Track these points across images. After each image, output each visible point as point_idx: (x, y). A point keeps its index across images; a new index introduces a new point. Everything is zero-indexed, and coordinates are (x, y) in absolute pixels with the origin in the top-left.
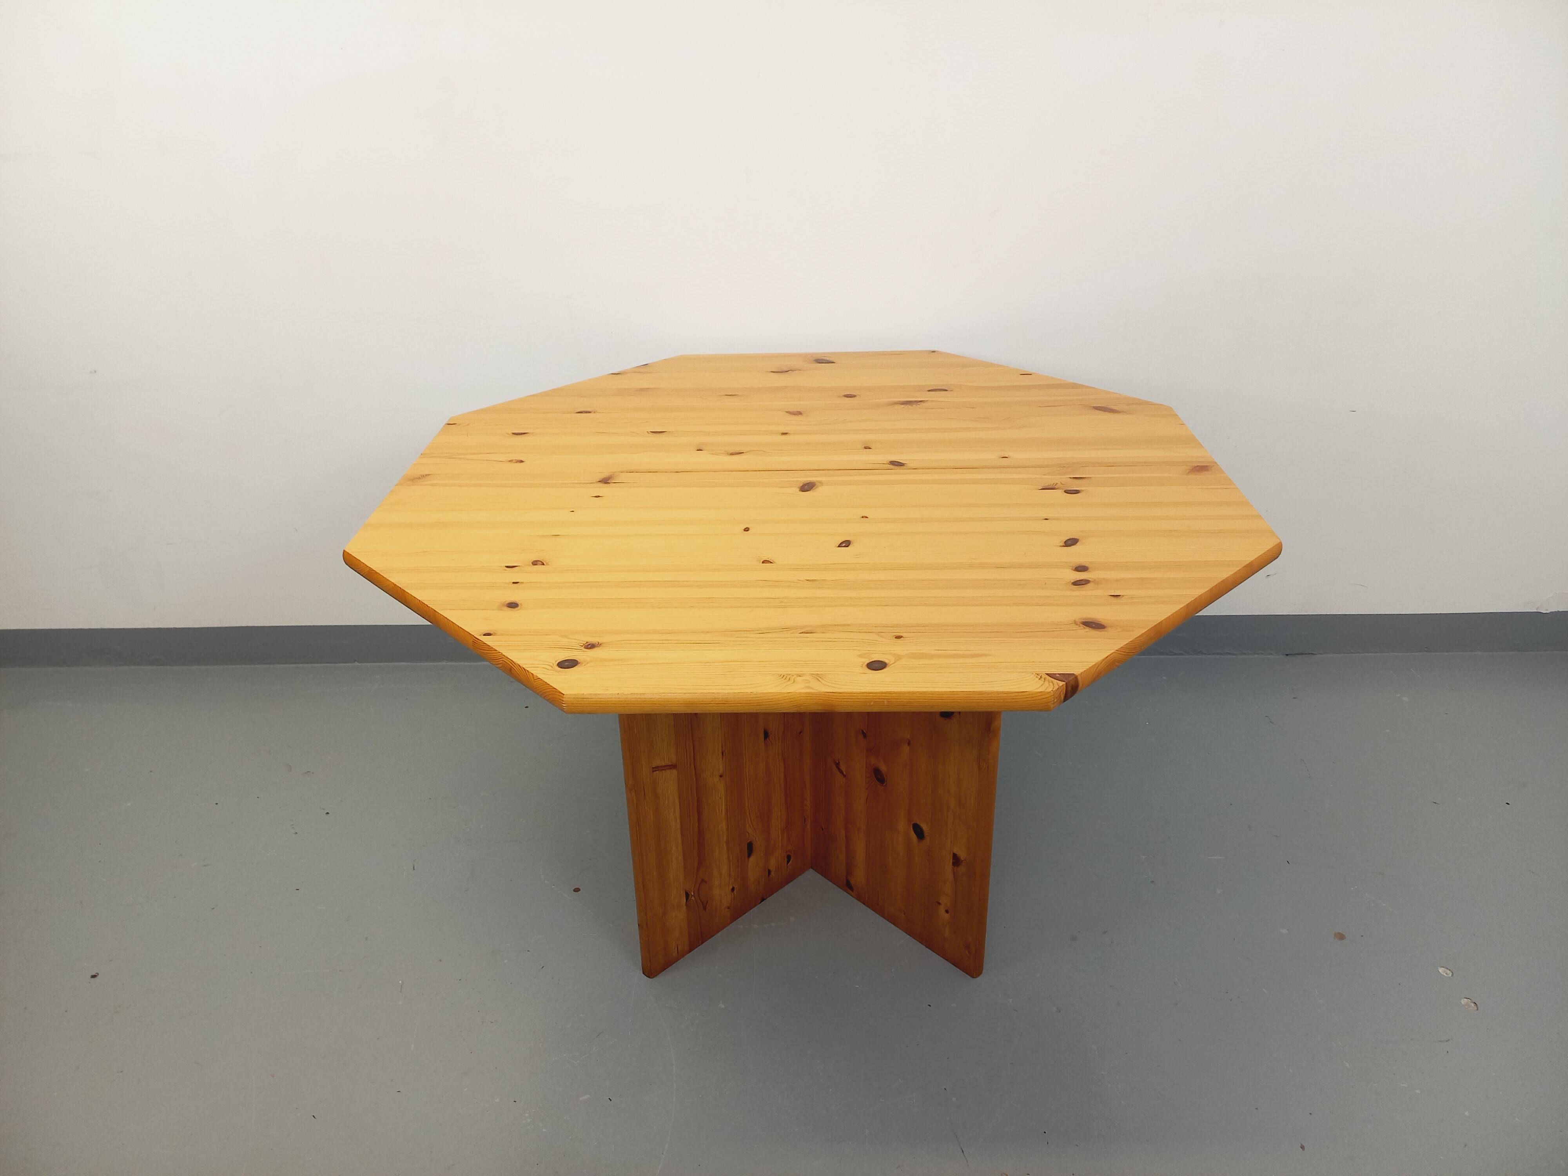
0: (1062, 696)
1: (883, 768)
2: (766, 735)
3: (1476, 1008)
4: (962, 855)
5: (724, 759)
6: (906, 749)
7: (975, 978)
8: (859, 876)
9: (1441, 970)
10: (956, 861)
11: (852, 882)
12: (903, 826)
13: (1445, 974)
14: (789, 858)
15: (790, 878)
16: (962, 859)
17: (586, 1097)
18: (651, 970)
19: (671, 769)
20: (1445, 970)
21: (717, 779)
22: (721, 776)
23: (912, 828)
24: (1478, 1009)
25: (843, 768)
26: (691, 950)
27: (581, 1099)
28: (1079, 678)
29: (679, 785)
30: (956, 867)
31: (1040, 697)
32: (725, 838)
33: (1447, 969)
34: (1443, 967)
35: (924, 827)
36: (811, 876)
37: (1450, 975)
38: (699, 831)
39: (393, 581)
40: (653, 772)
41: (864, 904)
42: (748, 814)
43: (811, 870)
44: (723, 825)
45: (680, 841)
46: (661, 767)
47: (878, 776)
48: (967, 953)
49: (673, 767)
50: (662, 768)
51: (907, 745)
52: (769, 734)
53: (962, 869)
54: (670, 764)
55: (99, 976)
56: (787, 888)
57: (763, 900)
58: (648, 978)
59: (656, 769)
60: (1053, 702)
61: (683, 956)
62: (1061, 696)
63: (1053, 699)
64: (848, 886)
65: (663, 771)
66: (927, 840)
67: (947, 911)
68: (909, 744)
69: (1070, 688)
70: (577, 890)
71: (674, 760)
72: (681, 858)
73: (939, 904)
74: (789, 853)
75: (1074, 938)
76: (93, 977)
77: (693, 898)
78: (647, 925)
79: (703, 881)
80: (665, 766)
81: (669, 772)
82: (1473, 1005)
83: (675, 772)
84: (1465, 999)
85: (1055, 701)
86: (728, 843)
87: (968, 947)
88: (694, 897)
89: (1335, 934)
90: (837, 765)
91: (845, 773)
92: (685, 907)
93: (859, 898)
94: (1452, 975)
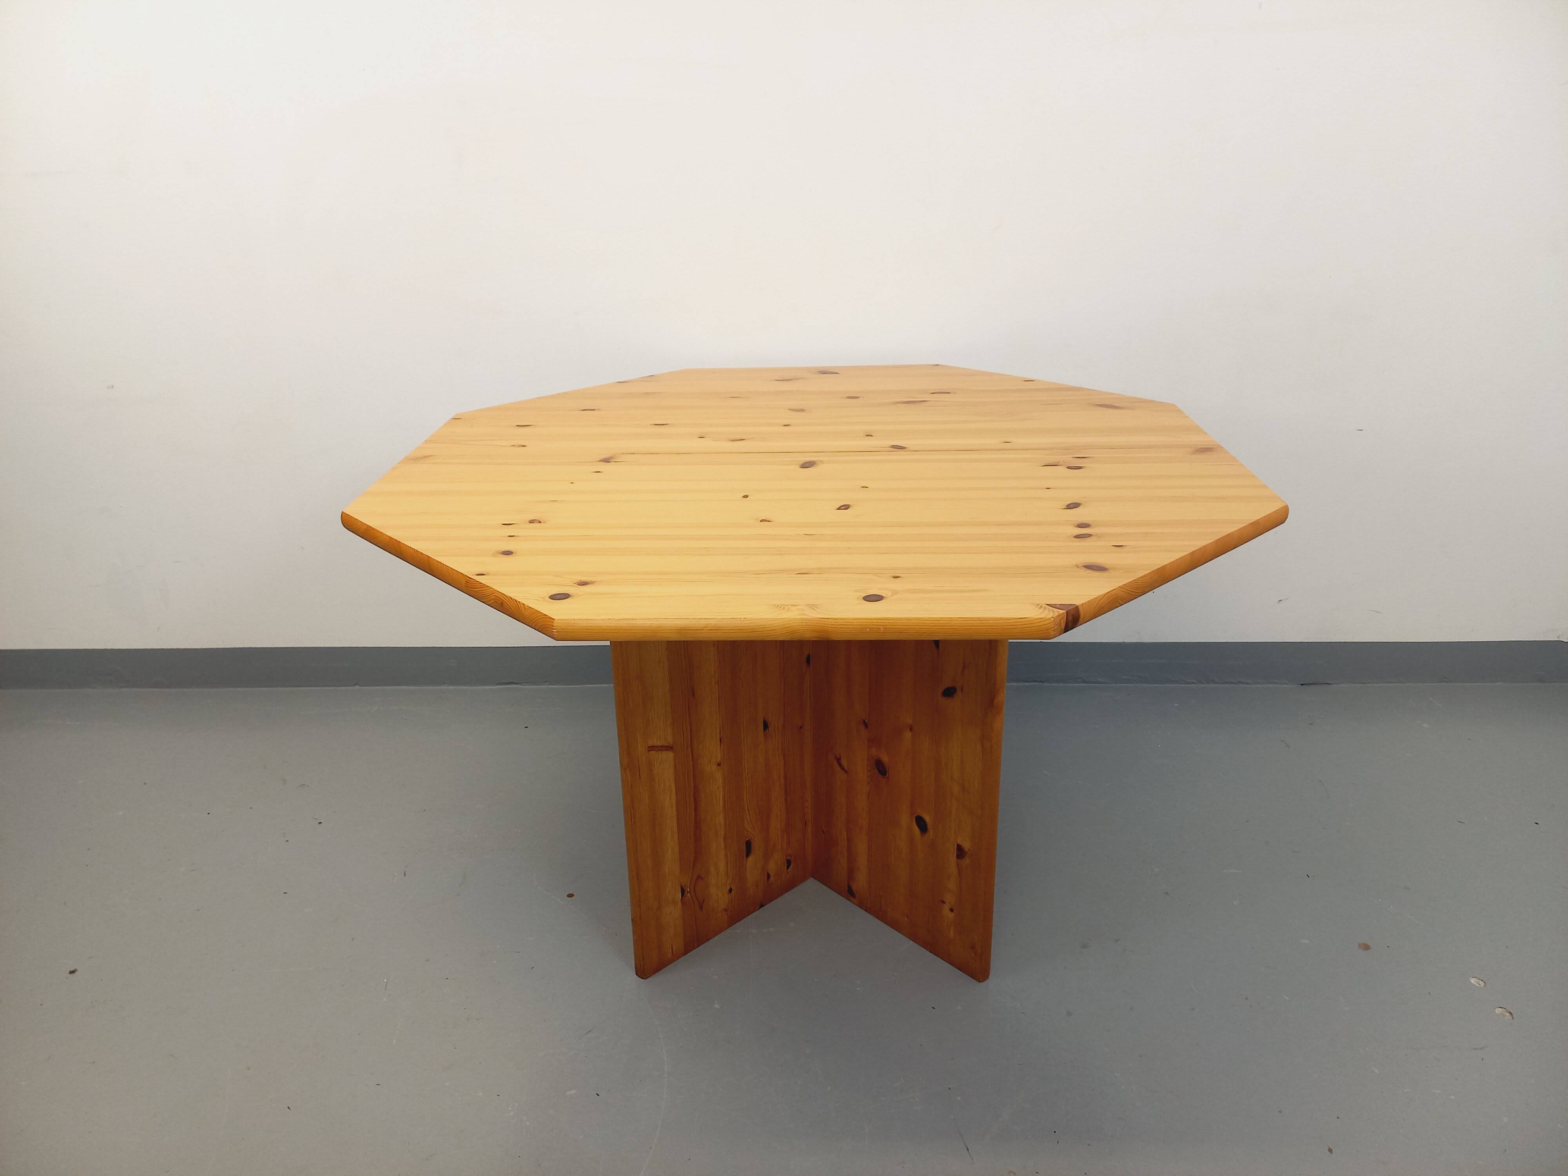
0: (1063, 624)
1: (885, 759)
2: (766, 726)
3: (1511, 1018)
4: (967, 845)
5: (722, 746)
6: (908, 735)
7: (980, 982)
8: (861, 882)
9: (1473, 981)
10: (961, 852)
11: (854, 887)
12: (906, 820)
13: (1477, 984)
14: (789, 863)
15: (790, 886)
16: (966, 850)
17: (573, 1092)
18: (644, 971)
19: (667, 750)
20: (1478, 980)
21: (714, 767)
22: (719, 765)
23: (915, 823)
24: (1513, 1019)
25: (844, 763)
26: (686, 952)
27: (568, 1093)
28: (1081, 609)
29: (675, 767)
30: (960, 860)
31: (1041, 624)
32: (722, 833)
33: (1479, 979)
34: (1475, 978)
35: (927, 818)
36: (811, 885)
37: (1483, 986)
38: (696, 822)
39: (389, 535)
40: (649, 751)
41: (867, 911)
42: (746, 808)
43: (812, 878)
44: (721, 819)
45: (676, 830)
46: (657, 747)
47: (880, 768)
48: (973, 954)
49: (669, 748)
50: (659, 749)
51: (909, 730)
52: (769, 725)
53: (967, 861)
54: (666, 744)
55: (76, 973)
56: (787, 896)
57: (762, 906)
58: (641, 979)
59: (652, 748)
60: (1053, 629)
61: (678, 958)
62: (1061, 624)
63: (1053, 626)
64: (850, 894)
65: (660, 752)
66: (931, 832)
67: (952, 910)
68: (911, 729)
69: (1070, 618)
70: (571, 896)
71: (670, 741)
72: (677, 849)
73: (944, 902)
74: (788, 858)
75: (1085, 946)
76: (72, 972)
77: (689, 895)
78: (640, 918)
79: (699, 877)
80: (661, 746)
81: (665, 753)
82: (1507, 1014)
83: (670, 755)
84: (1499, 1009)
85: (1056, 628)
86: (725, 838)
87: (973, 947)
88: (690, 893)
89: (1359, 945)
90: (838, 760)
91: (846, 768)
92: (680, 904)
93: (861, 905)
94: (1484, 986)
